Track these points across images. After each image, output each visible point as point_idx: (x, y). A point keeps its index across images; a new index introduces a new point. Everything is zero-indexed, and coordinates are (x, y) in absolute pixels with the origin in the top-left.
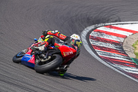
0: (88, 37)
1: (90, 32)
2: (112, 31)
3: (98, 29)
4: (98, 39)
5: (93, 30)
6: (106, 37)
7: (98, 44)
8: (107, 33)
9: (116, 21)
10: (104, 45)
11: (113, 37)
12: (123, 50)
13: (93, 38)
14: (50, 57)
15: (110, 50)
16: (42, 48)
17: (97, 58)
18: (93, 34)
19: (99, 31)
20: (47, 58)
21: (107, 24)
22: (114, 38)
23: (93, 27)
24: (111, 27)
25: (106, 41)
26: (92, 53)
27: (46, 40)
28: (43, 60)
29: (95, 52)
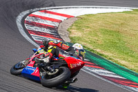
0: (23, 22)
1: (25, 17)
2: (47, 15)
3: (33, 14)
4: (33, 24)
5: (28, 15)
6: (41, 22)
7: (33, 28)
8: (42, 18)
9: (51, 6)
10: (39, 29)
11: (48, 21)
12: (58, 35)
13: (28, 23)
14: (57, 70)
15: (45, 34)
16: (46, 60)
17: (33, 42)
18: (28, 19)
19: (34, 16)
20: (55, 71)
21: (42, 9)
22: (49, 23)
23: (28, 12)
24: (45, 11)
25: (41, 26)
26: (28, 38)
27: (50, 51)
28: (50, 74)
29: (31, 37)
